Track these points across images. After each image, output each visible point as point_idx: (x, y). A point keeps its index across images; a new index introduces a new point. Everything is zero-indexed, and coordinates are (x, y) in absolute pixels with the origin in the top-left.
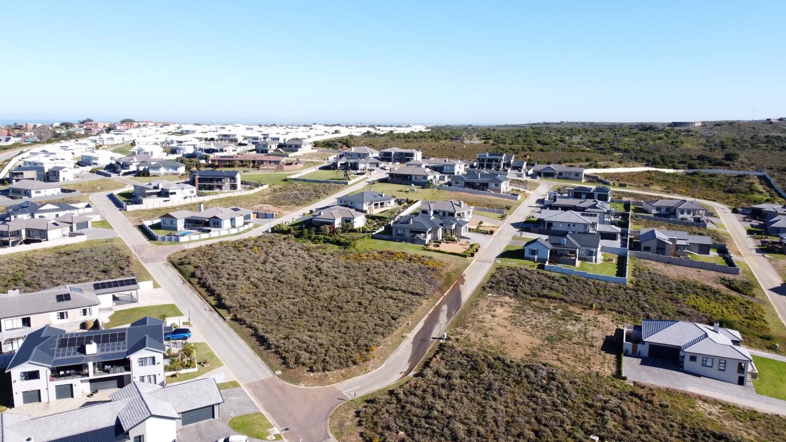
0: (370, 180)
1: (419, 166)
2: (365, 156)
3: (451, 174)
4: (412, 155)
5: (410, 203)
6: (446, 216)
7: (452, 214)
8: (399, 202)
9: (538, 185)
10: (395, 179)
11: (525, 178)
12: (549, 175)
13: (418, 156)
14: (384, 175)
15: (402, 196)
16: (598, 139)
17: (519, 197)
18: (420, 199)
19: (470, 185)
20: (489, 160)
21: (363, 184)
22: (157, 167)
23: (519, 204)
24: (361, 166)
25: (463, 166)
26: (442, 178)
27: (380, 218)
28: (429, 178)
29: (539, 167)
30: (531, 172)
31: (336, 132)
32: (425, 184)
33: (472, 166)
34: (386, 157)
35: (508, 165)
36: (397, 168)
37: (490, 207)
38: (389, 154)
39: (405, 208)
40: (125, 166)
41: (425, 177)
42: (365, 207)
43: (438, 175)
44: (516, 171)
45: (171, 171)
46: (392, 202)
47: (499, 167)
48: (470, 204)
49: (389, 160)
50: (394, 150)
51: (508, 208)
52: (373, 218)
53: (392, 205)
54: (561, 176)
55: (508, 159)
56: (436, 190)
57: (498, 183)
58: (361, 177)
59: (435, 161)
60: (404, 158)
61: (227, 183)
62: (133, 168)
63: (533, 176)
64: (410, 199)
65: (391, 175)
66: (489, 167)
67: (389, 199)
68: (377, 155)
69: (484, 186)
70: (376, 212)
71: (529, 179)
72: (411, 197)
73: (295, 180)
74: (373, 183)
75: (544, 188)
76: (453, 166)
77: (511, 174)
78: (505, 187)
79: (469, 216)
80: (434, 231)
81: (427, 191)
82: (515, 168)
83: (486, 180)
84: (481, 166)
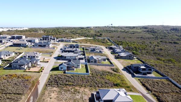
0: (6, 46)
1: (24, 40)
2: (6, 37)
3: (34, 42)
4: (22, 37)
5: (20, 53)
7: (34, 57)
8: (16, 54)
9: (60, 44)
10: (15, 45)
11: (56, 42)
12: (62, 41)
13: (24, 37)
14: (11, 44)
15: (17, 51)
17: (55, 48)
18: (24, 52)
19: (40, 46)
21: (4, 47)
23: (55, 51)
24: (3, 41)
25: (38, 40)
26: (31, 44)
27: (8, 60)
28: (27, 44)
29: (60, 39)
30: (57, 40)
32: (25, 46)
33: (41, 40)
34: (13, 38)
35: (51, 39)
36: (16, 41)
37: (47, 52)
38: (14, 37)
39: (18, 55)
41: (25, 44)
42: (2, 57)
43: (30, 43)
44: (53, 40)
47: (49, 39)
48: (40, 52)
49: (14, 39)
51: (52, 52)
52: (5, 61)
53: (13, 54)
55: (51, 37)
56: (29, 48)
57: (49, 45)
58: (3, 45)
59: (29, 38)
60: (19, 38)
63: (58, 42)
65: (14, 44)
66: (46, 39)
68: (10, 37)
69: (44, 46)
70: (7, 58)
71: (57, 42)
72: (20, 51)
74: (7, 47)
76: (35, 40)
77: (52, 41)
78: (51, 46)
81: (26, 48)
82: (53, 39)
83: (45, 44)
84: (44, 39)
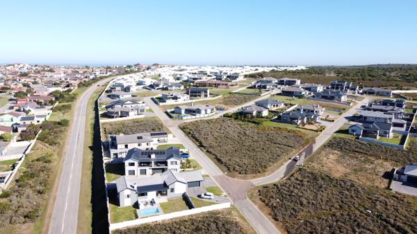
0: (272, 94)
1: (298, 87)
2: (270, 82)
3: (315, 91)
4: (295, 82)
5: (292, 105)
6: (309, 112)
7: (313, 111)
8: (286, 105)
9: (364, 98)
10: (285, 93)
11: (357, 94)
12: (371, 93)
13: (298, 82)
14: (279, 91)
15: (288, 102)
16: (408, 74)
17: (351, 104)
18: (297, 103)
19: (325, 97)
20: (338, 85)
21: (269, 96)
22: (171, 86)
23: (351, 107)
24: (268, 87)
25: (322, 88)
26: (310, 94)
27: (276, 112)
28: (303, 93)
30: (361, 91)
31: (256, 70)
32: (300, 96)
33: (328, 88)
34: (281, 83)
35: (348, 87)
36: (286, 88)
37: (334, 109)
38: (283, 81)
39: (289, 107)
40: (157, 85)
41: (301, 93)
42: (269, 107)
43: (308, 92)
44: (352, 91)
45: (178, 88)
46: (283, 104)
47: (343, 89)
48: (323, 107)
49: (283, 84)
50: (285, 79)
51: (344, 109)
52: (272, 112)
53: (282, 106)
54: (378, 94)
55: (348, 84)
56: (306, 100)
57: (340, 97)
58: (268, 92)
59: (307, 85)
60: (291, 83)
61: (203, 94)
62: (161, 86)
64: (292, 103)
65: (283, 91)
66: (337, 88)
67: (280, 103)
68: (276, 81)
69: (332, 98)
70: (274, 109)
71: (359, 95)
73: (235, 93)
74: (274, 95)
75: (367, 100)
76: (316, 87)
77: (349, 92)
78: (344, 98)
79: (322, 113)
80: (302, 119)
81: (301, 100)
82: (351, 89)
83: (333, 95)
84: (333, 88)
